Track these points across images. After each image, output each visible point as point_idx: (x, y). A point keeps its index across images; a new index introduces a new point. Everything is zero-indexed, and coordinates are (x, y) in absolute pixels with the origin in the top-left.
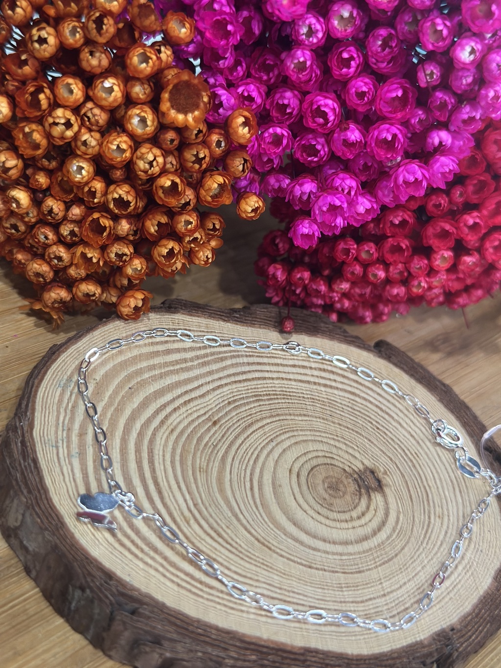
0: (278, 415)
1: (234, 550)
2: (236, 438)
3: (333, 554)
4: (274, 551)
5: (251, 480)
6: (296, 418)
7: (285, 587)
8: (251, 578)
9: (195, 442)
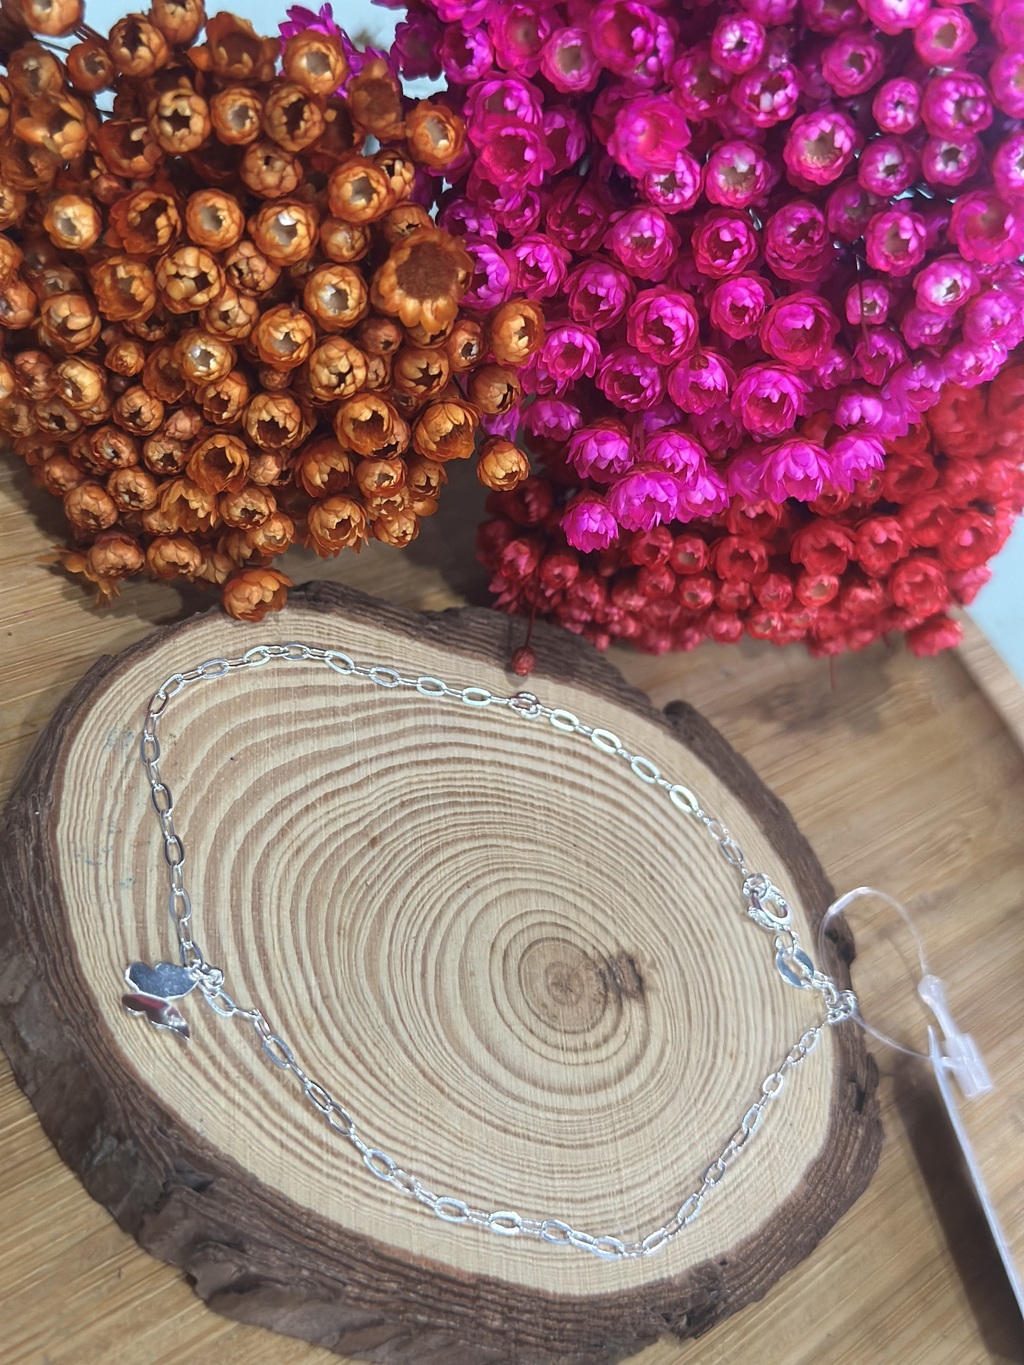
0: (484, 836)
1: (381, 1089)
2: (407, 874)
3: (547, 1109)
4: (449, 1097)
5: (424, 958)
6: (515, 845)
7: (460, 1164)
8: (404, 1143)
9: (335, 876)
